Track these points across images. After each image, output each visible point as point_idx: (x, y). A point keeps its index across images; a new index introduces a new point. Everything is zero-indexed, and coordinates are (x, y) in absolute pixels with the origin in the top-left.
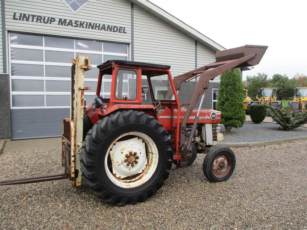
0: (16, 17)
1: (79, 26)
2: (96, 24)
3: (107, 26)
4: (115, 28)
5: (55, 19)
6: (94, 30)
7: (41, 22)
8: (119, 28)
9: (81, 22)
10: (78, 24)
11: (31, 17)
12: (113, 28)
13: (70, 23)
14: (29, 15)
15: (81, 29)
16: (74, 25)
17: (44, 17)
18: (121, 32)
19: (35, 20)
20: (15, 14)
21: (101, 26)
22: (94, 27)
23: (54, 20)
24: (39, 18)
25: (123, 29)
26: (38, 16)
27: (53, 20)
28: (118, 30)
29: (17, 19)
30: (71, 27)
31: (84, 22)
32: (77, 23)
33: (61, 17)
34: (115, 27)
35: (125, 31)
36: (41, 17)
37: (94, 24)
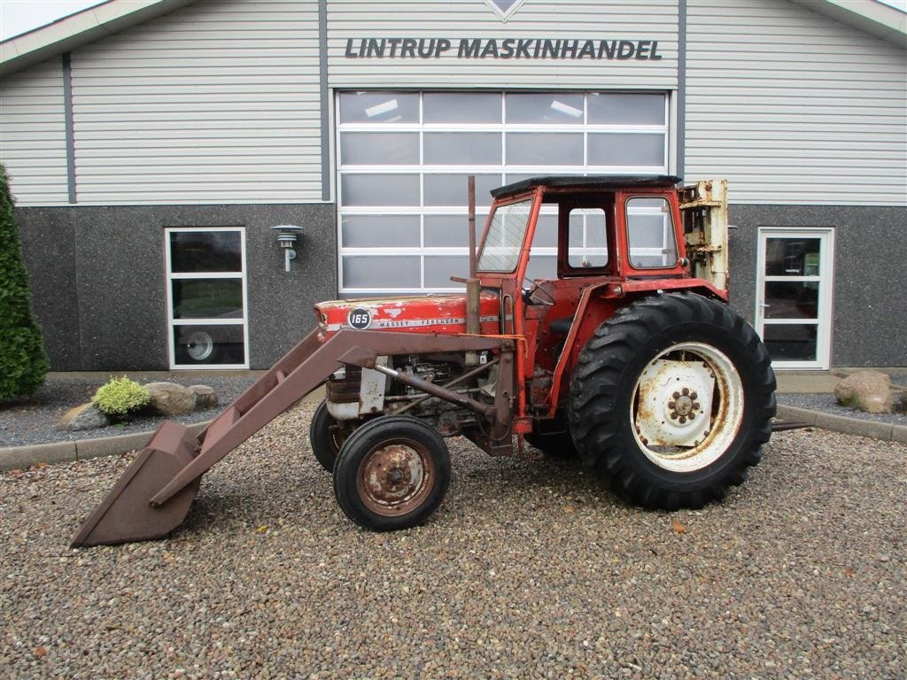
0: (353, 51)
1: (515, 55)
2: (566, 42)
3: (599, 42)
4: (626, 47)
5: (450, 41)
6: (559, 60)
7: (412, 55)
8: (636, 45)
9: (521, 41)
10: (511, 50)
11: (388, 45)
12: (617, 47)
13: (491, 49)
14: (384, 41)
15: (523, 61)
16: (500, 51)
17: (422, 41)
18: (645, 58)
19: (398, 52)
20: (350, 41)
21: (581, 45)
22: (560, 52)
23: (448, 47)
24: (409, 45)
25: (650, 47)
26: (407, 41)
27: (444, 45)
28: (635, 52)
29: (354, 56)
30: (493, 59)
31: (530, 41)
32: (509, 45)
33: (464, 35)
34: (623, 43)
35: (657, 53)
36: (413, 41)
37: (558, 42)
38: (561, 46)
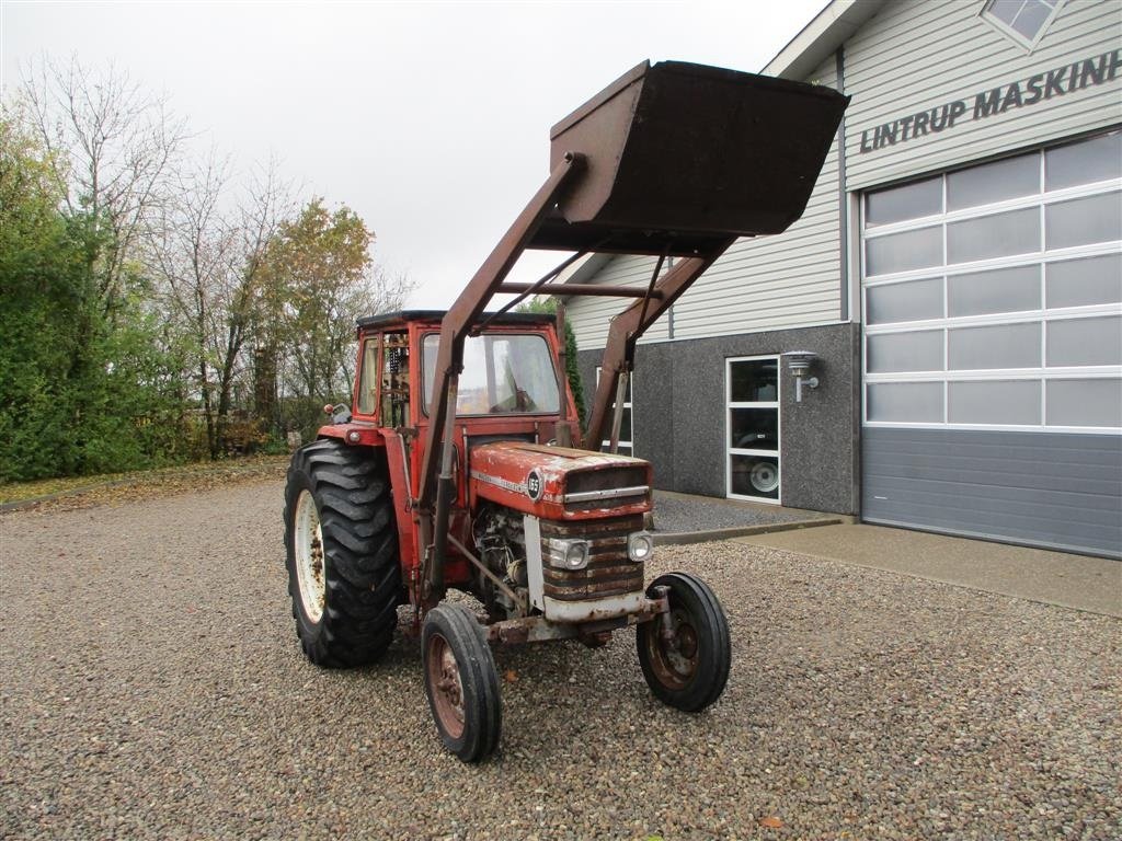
0: (867, 145)
1: (1044, 95)
2: (1114, 55)
5: (965, 102)
6: (1108, 83)
7: (925, 132)
9: (1051, 74)
10: (1038, 91)
11: (901, 127)
13: (1014, 97)
14: (896, 123)
15: (1057, 100)
16: (1025, 97)
17: (935, 112)
19: (910, 133)
20: (865, 133)
22: (1106, 72)
24: (922, 120)
26: (919, 116)
27: (958, 110)
29: (869, 149)
30: (1016, 110)
31: (1063, 71)
32: (1035, 85)
33: (978, 90)
36: (924, 115)
37: (1103, 58)
38: (1108, 63)
